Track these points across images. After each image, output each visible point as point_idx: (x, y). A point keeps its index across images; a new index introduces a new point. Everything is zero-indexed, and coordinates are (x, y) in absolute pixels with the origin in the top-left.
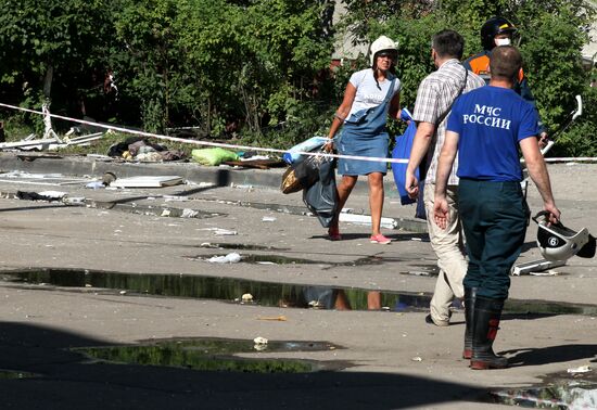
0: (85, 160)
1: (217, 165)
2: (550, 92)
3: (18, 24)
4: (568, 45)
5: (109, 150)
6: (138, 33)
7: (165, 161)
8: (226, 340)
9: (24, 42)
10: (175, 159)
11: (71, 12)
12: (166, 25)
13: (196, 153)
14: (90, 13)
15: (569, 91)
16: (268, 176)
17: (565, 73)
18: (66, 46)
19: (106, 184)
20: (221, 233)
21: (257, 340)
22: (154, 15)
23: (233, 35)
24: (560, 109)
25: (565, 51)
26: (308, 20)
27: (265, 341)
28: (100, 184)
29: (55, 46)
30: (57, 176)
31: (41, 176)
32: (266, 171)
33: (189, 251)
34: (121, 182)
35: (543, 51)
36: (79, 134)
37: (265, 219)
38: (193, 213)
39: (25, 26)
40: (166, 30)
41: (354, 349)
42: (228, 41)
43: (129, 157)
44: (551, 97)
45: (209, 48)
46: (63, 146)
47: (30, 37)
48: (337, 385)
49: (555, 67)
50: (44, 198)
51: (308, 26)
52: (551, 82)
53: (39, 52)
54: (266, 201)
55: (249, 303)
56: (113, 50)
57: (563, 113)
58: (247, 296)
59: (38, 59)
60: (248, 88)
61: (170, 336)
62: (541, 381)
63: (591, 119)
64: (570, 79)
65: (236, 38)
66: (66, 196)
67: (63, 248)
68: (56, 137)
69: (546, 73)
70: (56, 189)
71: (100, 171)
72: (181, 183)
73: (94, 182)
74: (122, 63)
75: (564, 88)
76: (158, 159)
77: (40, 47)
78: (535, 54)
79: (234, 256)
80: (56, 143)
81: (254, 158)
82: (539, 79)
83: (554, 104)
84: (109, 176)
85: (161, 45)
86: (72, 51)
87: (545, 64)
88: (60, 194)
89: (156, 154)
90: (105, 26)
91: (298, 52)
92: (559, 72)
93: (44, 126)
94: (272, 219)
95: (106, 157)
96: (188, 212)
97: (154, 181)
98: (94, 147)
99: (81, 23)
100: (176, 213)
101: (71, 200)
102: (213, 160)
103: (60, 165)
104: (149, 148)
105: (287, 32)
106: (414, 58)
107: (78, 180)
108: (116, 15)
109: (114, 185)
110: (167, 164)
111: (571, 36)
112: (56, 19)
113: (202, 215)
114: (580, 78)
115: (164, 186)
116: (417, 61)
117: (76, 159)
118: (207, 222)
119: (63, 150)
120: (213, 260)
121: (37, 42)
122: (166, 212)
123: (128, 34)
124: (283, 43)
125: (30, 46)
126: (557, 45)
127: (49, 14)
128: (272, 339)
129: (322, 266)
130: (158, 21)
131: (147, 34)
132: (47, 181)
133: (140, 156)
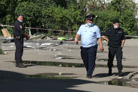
0: (37, 40)
1: (62, 40)
2: (128, 25)
3: (24, 14)
4: (131, 16)
5: (41, 38)
6: (47, 15)
7: (52, 40)
8: (54, 73)
9: (25, 17)
10: (54, 39)
11: (34, 11)
12: (52, 13)
13: (58, 38)
14: (38, 11)
15: (131, 25)
16: (72, 42)
17: (131, 21)
18: (33, 18)
19: (40, 45)
20: (60, 53)
21: (60, 73)
22: (50, 12)
23: (65, 15)
24: (130, 28)
25: (130, 17)
26: (79, 12)
27: (61, 73)
28: (39, 45)
29: (31, 18)
30: (31, 43)
31: (28, 43)
32: (71, 42)
33: (52, 57)
34: (43, 44)
35: (126, 17)
36: (36, 35)
37: (69, 51)
38: (55, 50)
39: (25, 14)
40: (52, 14)
41: (78, 75)
42: (64, 16)
43: (45, 39)
44: (128, 26)
45: (60, 18)
46: (33, 37)
47: (26, 16)
48: (72, 81)
49: (128, 20)
50: (27, 47)
51: (79, 13)
52: (128, 23)
53: (28, 19)
54: (71, 47)
55: (61, 66)
56: (42, 18)
57: (130, 29)
58: (60, 65)
59: (27, 20)
60: (68, 25)
61: (43, 73)
62: (112, 80)
63: (136, 30)
64: (132, 22)
65: (66, 16)
66: (32, 47)
67: (28, 57)
68: (32, 36)
69: (127, 21)
70: (30, 46)
71: (39, 42)
72: (55, 44)
73: (38, 44)
74: (44, 21)
75: (130, 24)
76: (51, 40)
77: (28, 18)
78: (124, 18)
79: (60, 58)
80: (32, 37)
81: (70, 39)
82: (125, 22)
83: (129, 27)
84: (41, 43)
85: (51, 17)
86: (34, 19)
87: (127, 19)
88: (31, 47)
89: (50, 39)
90: (41, 14)
91: (77, 18)
92: (129, 21)
93: (29, 34)
94: (70, 51)
95: (41, 39)
96: (54, 50)
97: (49, 44)
98: (39, 38)
99: (36, 13)
100: (52, 50)
101: (33, 48)
102: (61, 40)
103: (32, 41)
104: (49, 37)
105: (75, 15)
106: (100, 19)
107: (35, 44)
108: (43, 12)
109: (42, 45)
110: (52, 41)
111: (132, 14)
112: (31, 13)
113: (57, 50)
114: (134, 22)
115: (51, 45)
116: (101, 19)
117: (35, 40)
118: (58, 51)
119: (33, 38)
120: (56, 58)
121: (27, 17)
122: (50, 50)
123: (45, 15)
124: (74, 16)
125: (26, 18)
126: (129, 16)
127: (30, 12)
128: (63, 73)
129: (77, 59)
130: (50, 13)
131: (48, 15)
132: (29, 44)
133: (47, 39)
